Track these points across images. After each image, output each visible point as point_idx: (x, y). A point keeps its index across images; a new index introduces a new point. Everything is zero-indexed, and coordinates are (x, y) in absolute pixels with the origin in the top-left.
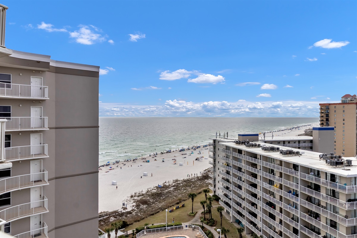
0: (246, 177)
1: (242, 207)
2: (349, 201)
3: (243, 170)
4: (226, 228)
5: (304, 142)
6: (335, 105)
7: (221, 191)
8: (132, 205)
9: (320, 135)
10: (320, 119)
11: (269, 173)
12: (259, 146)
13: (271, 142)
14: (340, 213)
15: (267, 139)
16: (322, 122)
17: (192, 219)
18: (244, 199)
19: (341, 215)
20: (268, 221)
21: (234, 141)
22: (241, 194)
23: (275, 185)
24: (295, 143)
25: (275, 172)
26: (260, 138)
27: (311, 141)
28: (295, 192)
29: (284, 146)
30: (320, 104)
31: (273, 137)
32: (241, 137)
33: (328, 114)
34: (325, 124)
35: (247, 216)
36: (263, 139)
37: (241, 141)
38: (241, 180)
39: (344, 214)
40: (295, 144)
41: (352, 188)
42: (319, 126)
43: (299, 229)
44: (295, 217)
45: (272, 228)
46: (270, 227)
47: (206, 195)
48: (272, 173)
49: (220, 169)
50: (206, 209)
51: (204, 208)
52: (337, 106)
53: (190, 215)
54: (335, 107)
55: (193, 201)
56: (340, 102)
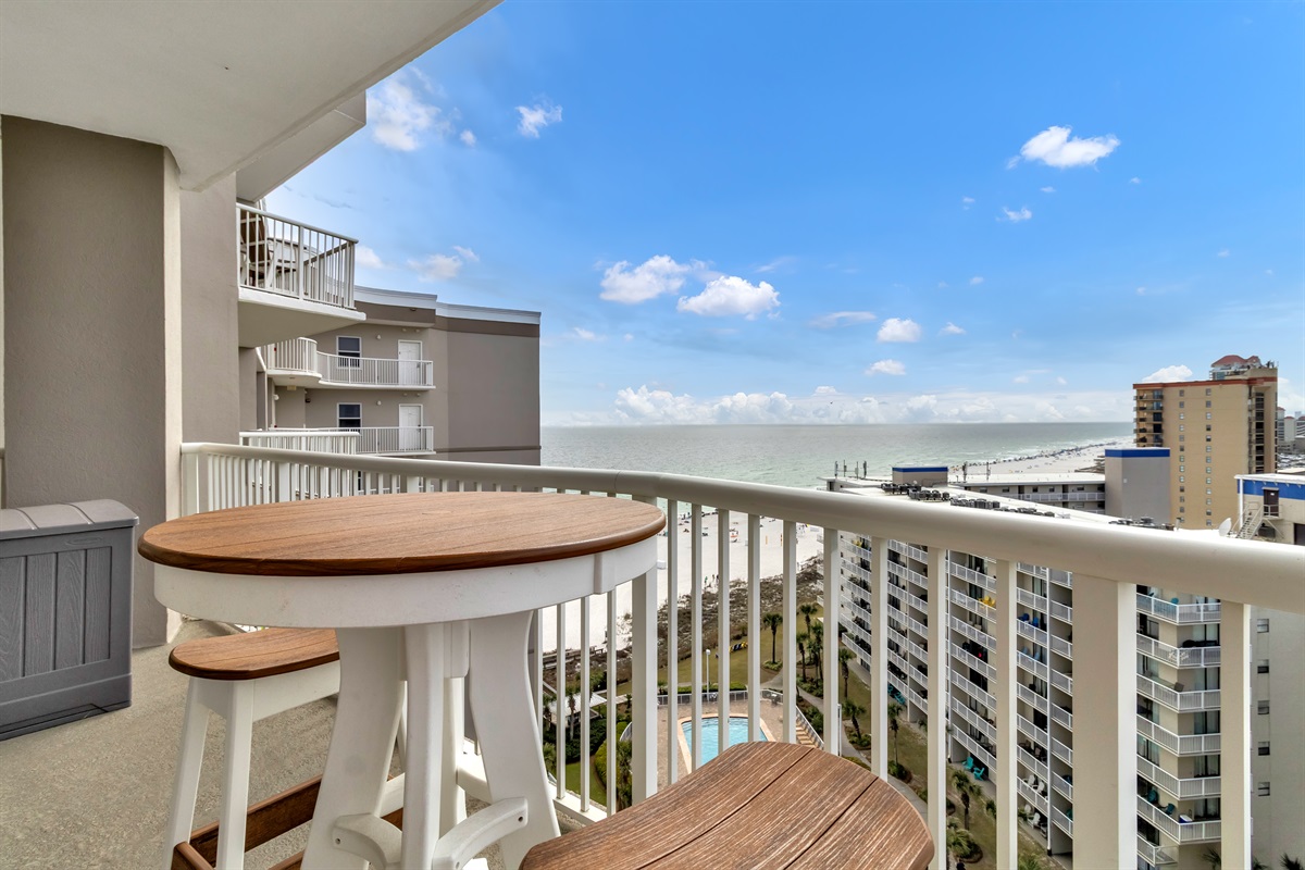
0: (910, 577)
1: (901, 653)
2: (1188, 644)
3: (902, 560)
4: (856, 704)
5: (1079, 489)
6: (1181, 388)
7: (850, 611)
8: (627, 636)
9: (1125, 471)
10: (1135, 426)
11: (970, 567)
12: (945, 497)
13: (984, 489)
14: (1162, 675)
15: (971, 480)
16: (1142, 435)
17: (772, 678)
18: (904, 633)
19: (1164, 682)
20: (966, 690)
21: (879, 483)
22: (897, 619)
23: (986, 598)
24: (1052, 490)
25: (985, 565)
26: (951, 478)
27: (1101, 487)
28: (1039, 617)
29: (1019, 498)
30: (1135, 386)
31: (988, 474)
32: (901, 473)
33: (1161, 414)
34: (1150, 439)
35: (913, 677)
36: (961, 479)
37: (900, 484)
38: (897, 585)
39: (1174, 680)
40: (1053, 494)
41: (1194, 611)
42: (1134, 447)
43: (1048, 714)
44: (1038, 684)
45: (979, 709)
46: (973, 706)
47: (808, 620)
48: (978, 569)
49: (844, 555)
50: (807, 655)
51: (803, 652)
52: (1187, 389)
53: (767, 668)
54: (1182, 393)
55: (774, 633)
56: (1207, 377)
